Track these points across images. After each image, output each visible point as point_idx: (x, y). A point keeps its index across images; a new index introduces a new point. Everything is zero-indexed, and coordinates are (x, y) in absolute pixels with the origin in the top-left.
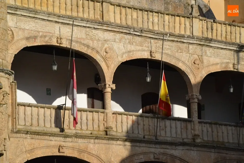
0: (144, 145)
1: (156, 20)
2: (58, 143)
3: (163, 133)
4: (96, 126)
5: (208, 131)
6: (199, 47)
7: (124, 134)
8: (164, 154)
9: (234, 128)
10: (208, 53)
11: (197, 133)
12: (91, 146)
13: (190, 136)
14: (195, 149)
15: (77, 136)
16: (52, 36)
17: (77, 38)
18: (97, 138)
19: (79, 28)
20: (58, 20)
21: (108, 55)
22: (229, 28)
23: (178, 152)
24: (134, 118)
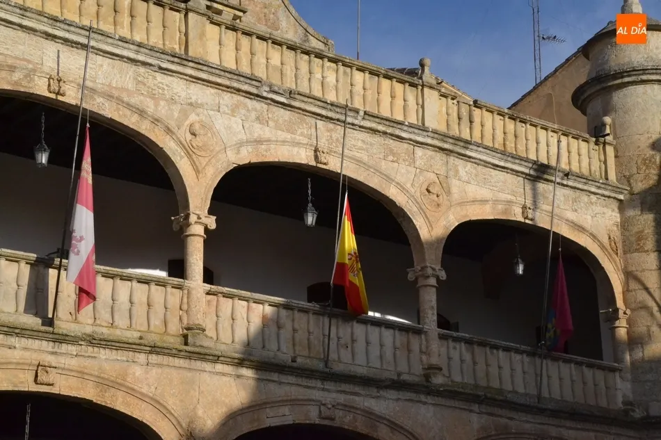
0: (292, 379)
1: (331, 78)
2: (35, 358)
3: (346, 355)
4: (156, 322)
5: (462, 361)
6: (439, 156)
7: (238, 347)
8: (348, 408)
9: (526, 359)
10: (462, 172)
11: (434, 360)
12: (138, 371)
13: (418, 369)
14: (430, 399)
15: (93, 341)
16: (34, 70)
17: (110, 85)
18: (155, 349)
19: (118, 63)
20: (50, 31)
21: (197, 142)
22: (511, 125)
23: (385, 405)
24: (268, 310)
